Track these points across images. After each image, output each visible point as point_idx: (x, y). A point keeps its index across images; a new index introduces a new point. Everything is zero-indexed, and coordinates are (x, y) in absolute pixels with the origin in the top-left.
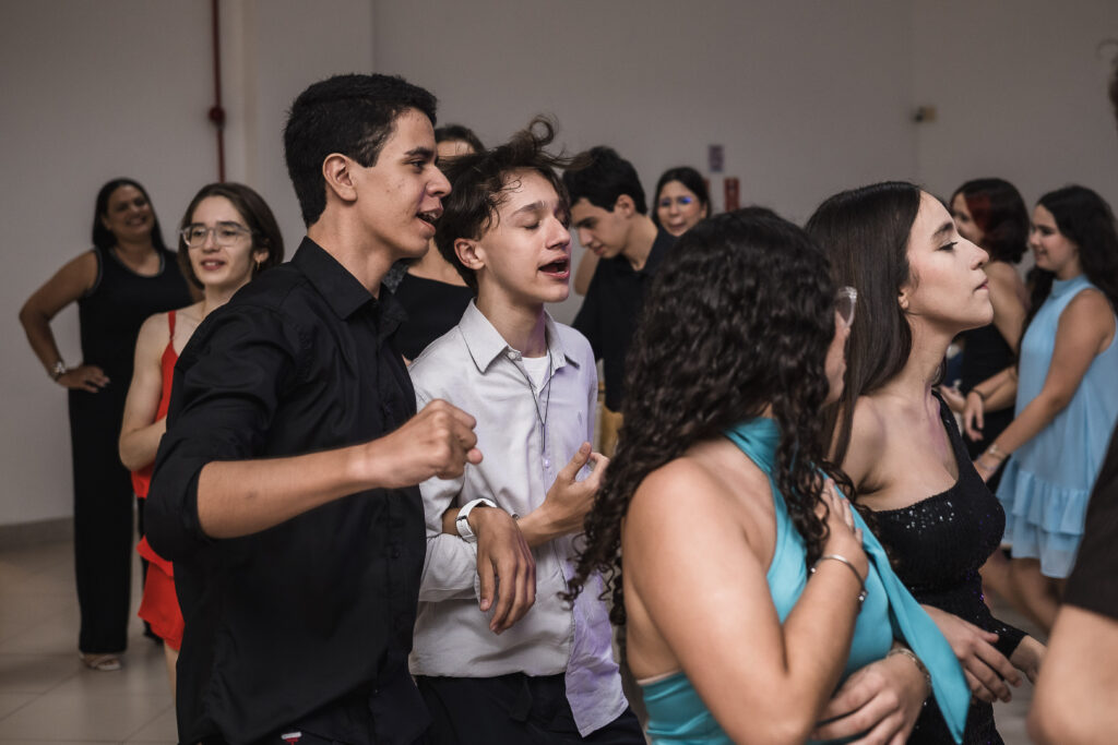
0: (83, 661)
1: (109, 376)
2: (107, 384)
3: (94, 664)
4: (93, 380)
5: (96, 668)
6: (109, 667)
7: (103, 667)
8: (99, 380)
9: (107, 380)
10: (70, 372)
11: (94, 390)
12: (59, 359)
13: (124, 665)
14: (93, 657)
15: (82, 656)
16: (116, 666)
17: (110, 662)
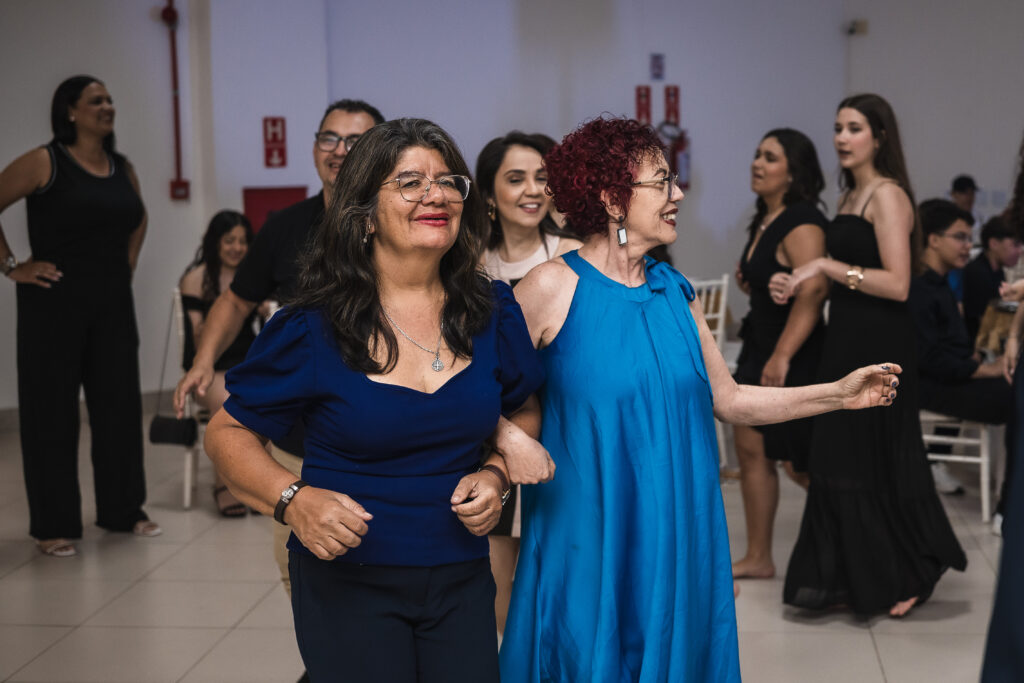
0: (39, 547)
1: (63, 271)
2: (61, 278)
3: (49, 551)
4: (46, 275)
5: (52, 554)
6: (64, 553)
7: (59, 553)
8: (52, 275)
9: (60, 274)
10: (21, 266)
11: (48, 285)
12: (10, 254)
13: (79, 554)
14: (48, 543)
15: (37, 542)
16: (71, 552)
17: (65, 548)
